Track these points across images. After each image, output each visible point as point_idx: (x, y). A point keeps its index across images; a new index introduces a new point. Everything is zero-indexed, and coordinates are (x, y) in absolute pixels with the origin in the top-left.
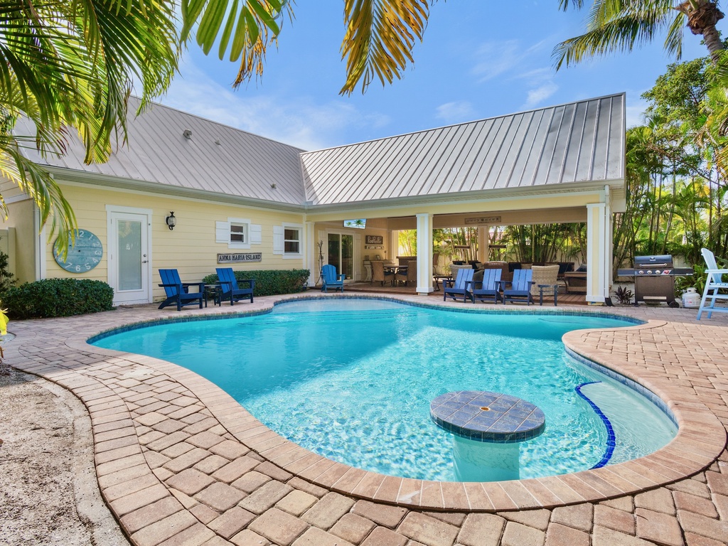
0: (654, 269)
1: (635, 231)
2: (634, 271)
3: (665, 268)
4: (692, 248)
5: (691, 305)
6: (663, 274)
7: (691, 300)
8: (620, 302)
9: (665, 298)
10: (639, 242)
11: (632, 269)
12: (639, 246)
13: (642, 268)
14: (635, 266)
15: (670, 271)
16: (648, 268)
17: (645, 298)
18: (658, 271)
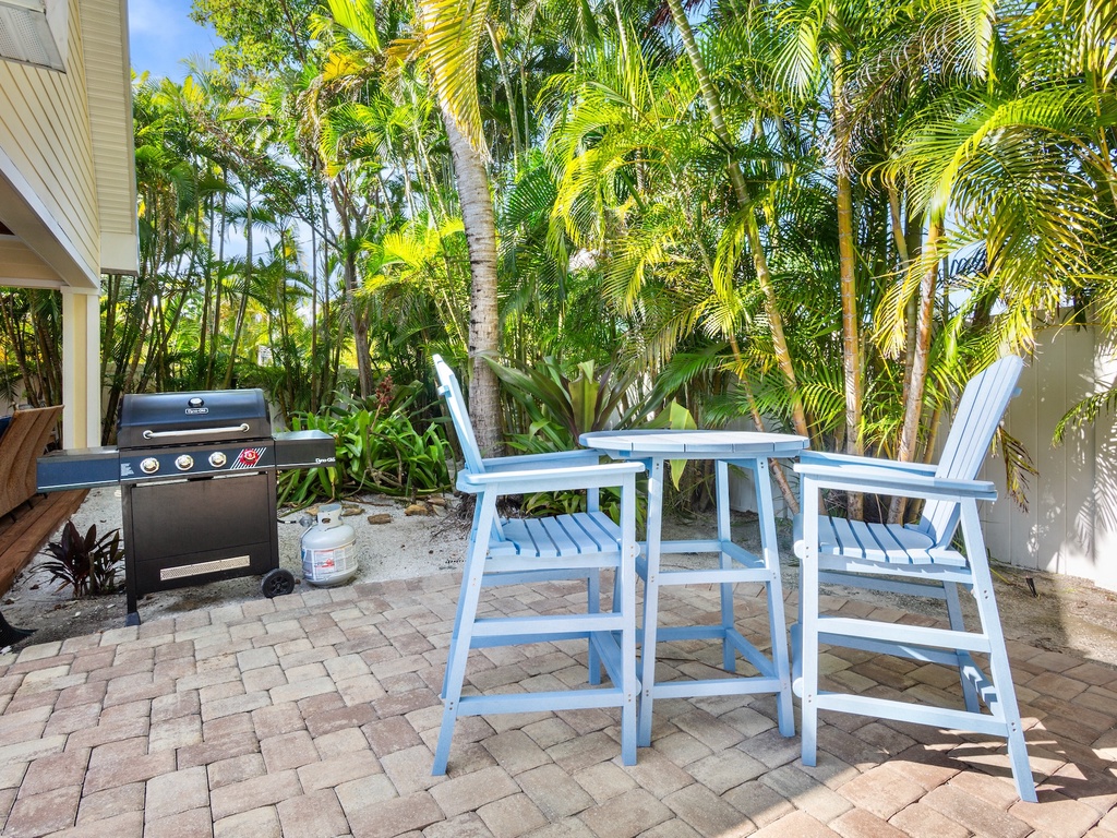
0: (200, 448)
1: (167, 330)
2: (119, 461)
3: (243, 440)
4: (283, 373)
5: (333, 574)
6: (237, 466)
7: (330, 556)
8: (70, 588)
9: (243, 561)
10: (178, 358)
11: (112, 451)
12: (177, 367)
13: (153, 447)
14: (122, 440)
15: (261, 452)
16: (178, 446)
17: (167, 574)
18: (218, 457)
